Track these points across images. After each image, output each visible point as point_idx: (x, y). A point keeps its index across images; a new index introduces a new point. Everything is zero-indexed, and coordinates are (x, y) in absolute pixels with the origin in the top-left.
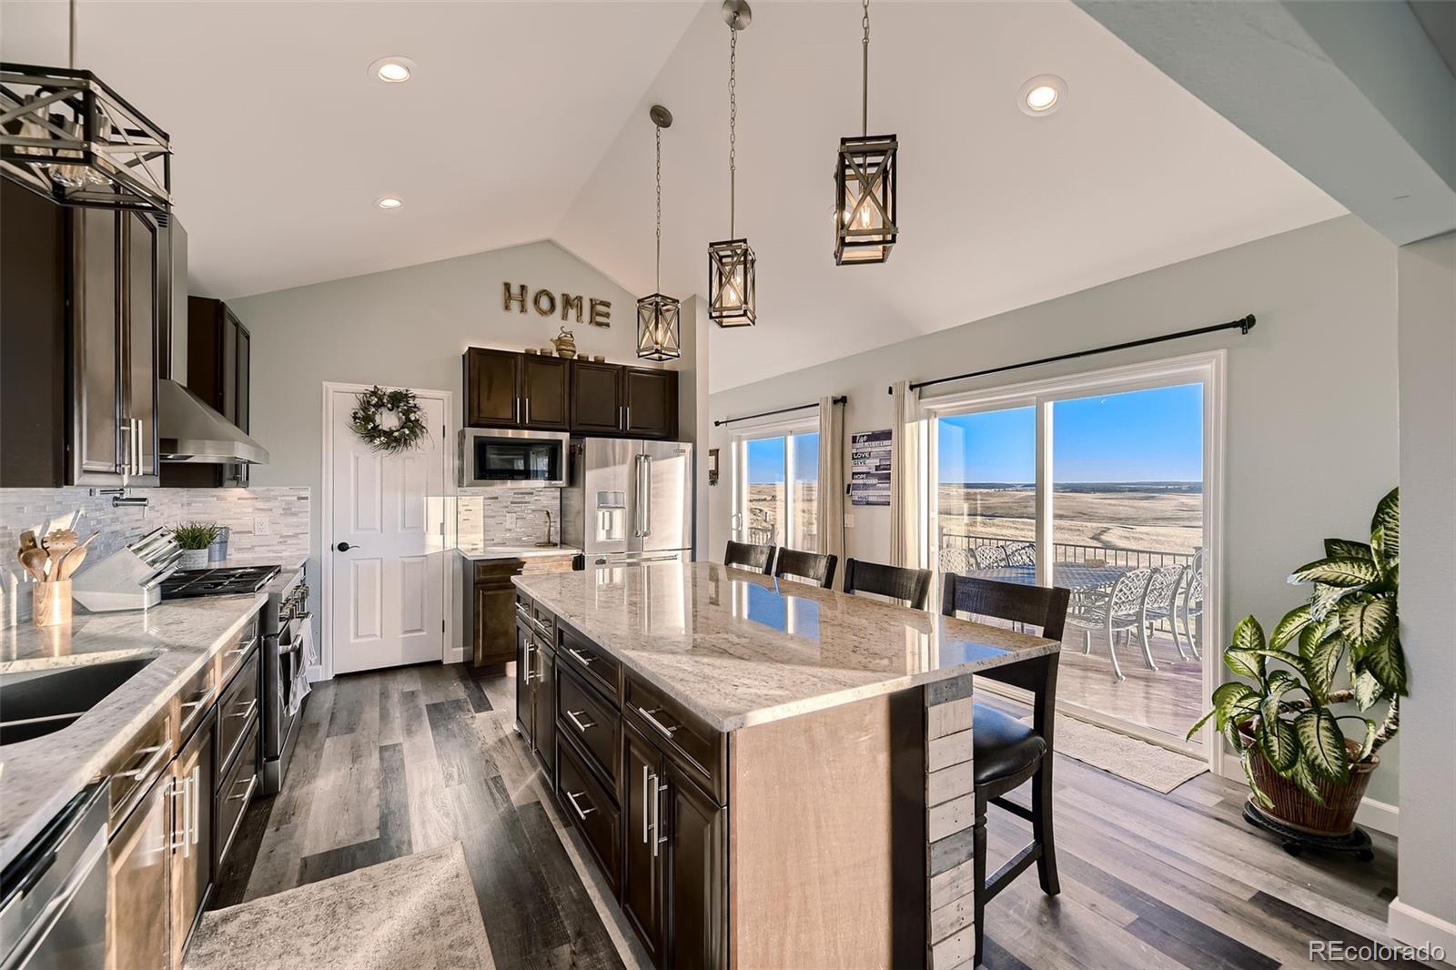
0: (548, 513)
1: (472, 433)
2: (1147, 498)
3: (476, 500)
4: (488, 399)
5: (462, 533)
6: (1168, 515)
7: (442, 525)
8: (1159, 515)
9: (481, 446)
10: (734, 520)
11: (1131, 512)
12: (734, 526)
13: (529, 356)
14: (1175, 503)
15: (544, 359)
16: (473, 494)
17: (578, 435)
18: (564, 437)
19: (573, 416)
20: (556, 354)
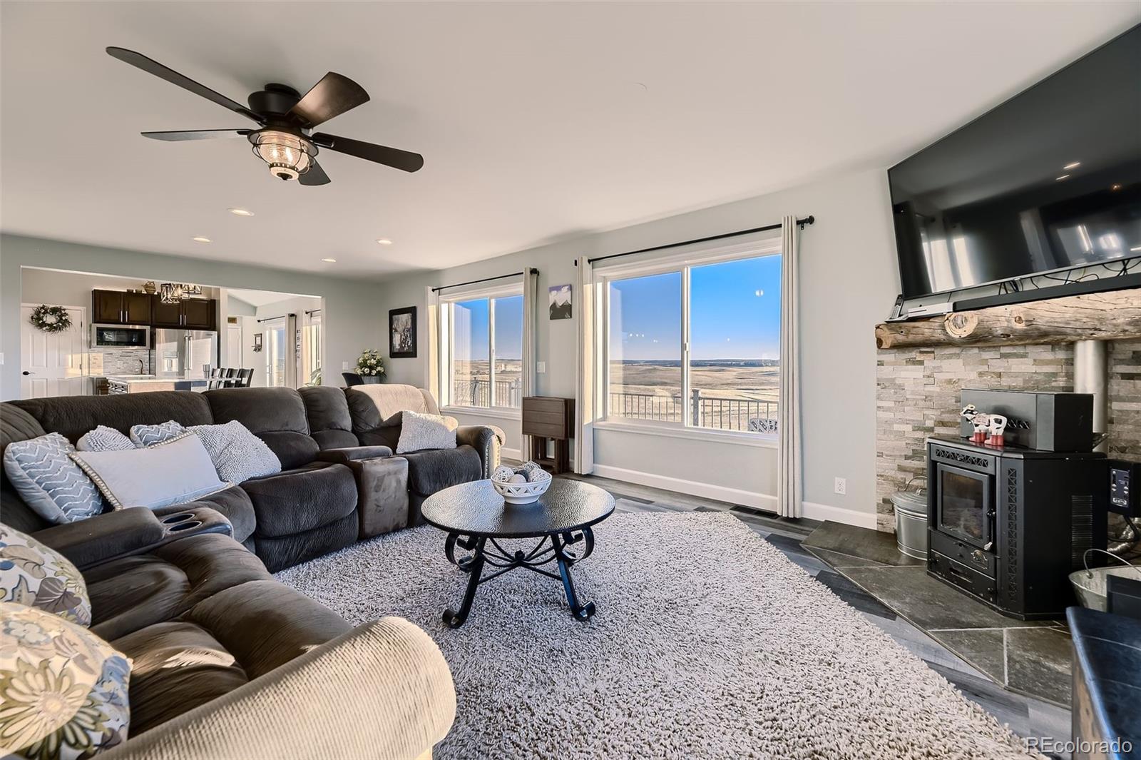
0: (141, 361)
1: (95, 326)
2: (720, 371)
3: (100, 353)
4: (105, 311)
5: (93, 368)
6: (729, 381)
7: (81, 365)
8: (725, 382)
9: (100, 332)
10: (268, 368)
11: (709, 380)
12: (268, 371)
13: (130, 293)
14: (735, 373)
15: (138, 294)
16: (99, 352)
17: (155, 326)
18: (148, 328)
19: (153, 318)
20: (144, 292)
